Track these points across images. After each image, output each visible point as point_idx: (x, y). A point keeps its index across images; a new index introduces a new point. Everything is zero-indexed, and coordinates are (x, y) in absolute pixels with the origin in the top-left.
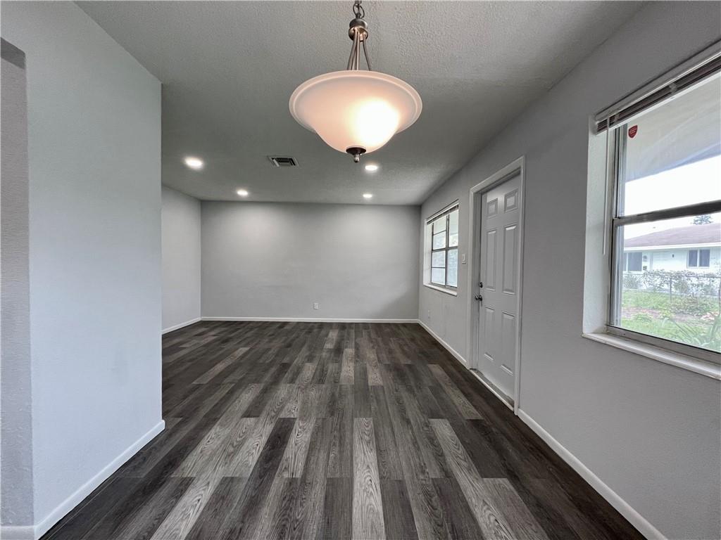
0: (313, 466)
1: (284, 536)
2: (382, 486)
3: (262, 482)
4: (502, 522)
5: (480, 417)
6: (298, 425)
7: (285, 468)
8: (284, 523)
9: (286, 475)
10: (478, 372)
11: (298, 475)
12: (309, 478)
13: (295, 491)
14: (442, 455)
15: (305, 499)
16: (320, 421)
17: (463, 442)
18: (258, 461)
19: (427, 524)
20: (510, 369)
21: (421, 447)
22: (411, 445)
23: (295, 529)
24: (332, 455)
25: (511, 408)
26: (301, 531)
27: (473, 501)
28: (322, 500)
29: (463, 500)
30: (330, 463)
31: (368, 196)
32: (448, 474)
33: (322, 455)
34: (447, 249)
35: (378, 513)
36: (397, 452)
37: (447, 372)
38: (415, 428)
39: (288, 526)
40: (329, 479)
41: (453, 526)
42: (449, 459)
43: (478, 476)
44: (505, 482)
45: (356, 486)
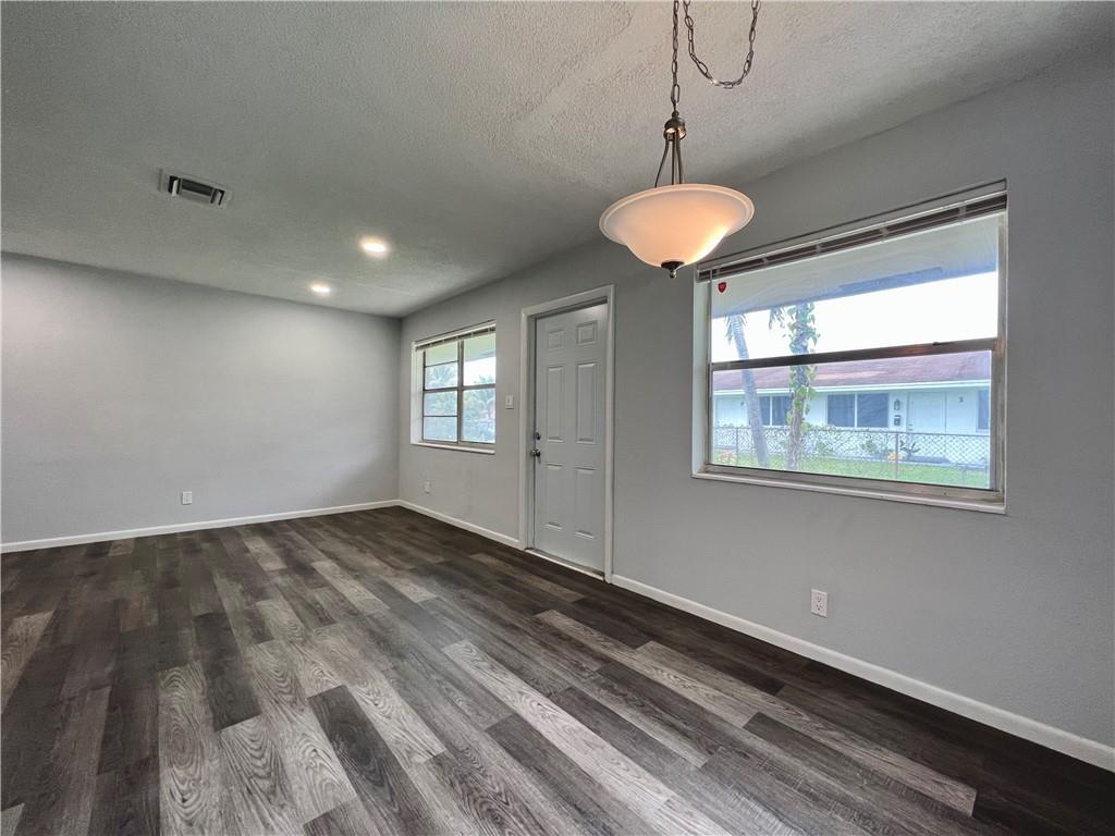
0: (448, 728)
1: (502, 818)
2: (557, 703)
3: (391, 789)
4: (680, 676)
5: (581, 596)
6: (359, 693)
7: (408, 752)
8: (485, 808)
9: (421, 759)
10: (537, 551)
11: (439, 748)
12: (460, 744)
13: (456, 770)
14: (583, 646)
15: (481, 767)
16: (393, 673)
17: (591, 626)
18: (346, 770)
19: (630, 711)
20: (588, 533)
21: (556, 647)
22: (543, 650)
23: (507, 804)
24: (460, 704)
25: (601, 578)
26: (516, 799)
27: (647, 672)
28: (507, 756)
29: (638, 674)
30: (469, 714)
31: (321, 289)
32: (606, 660)
33: (447, 710)
34: (461, 388)
35: (581, 730)
36: (536, 663)
37: (501, 558)
38: (529, 630)
39: (494, 806)
40: (489, 731)
41: (651, 700)
42: (594, 646)
43: (631, 650)
44: (652, 644)
45: (531, 720)
